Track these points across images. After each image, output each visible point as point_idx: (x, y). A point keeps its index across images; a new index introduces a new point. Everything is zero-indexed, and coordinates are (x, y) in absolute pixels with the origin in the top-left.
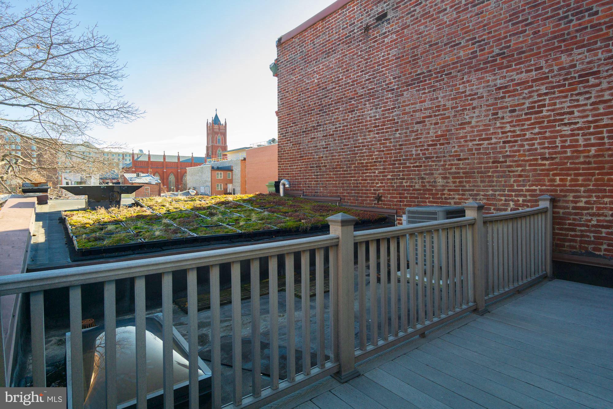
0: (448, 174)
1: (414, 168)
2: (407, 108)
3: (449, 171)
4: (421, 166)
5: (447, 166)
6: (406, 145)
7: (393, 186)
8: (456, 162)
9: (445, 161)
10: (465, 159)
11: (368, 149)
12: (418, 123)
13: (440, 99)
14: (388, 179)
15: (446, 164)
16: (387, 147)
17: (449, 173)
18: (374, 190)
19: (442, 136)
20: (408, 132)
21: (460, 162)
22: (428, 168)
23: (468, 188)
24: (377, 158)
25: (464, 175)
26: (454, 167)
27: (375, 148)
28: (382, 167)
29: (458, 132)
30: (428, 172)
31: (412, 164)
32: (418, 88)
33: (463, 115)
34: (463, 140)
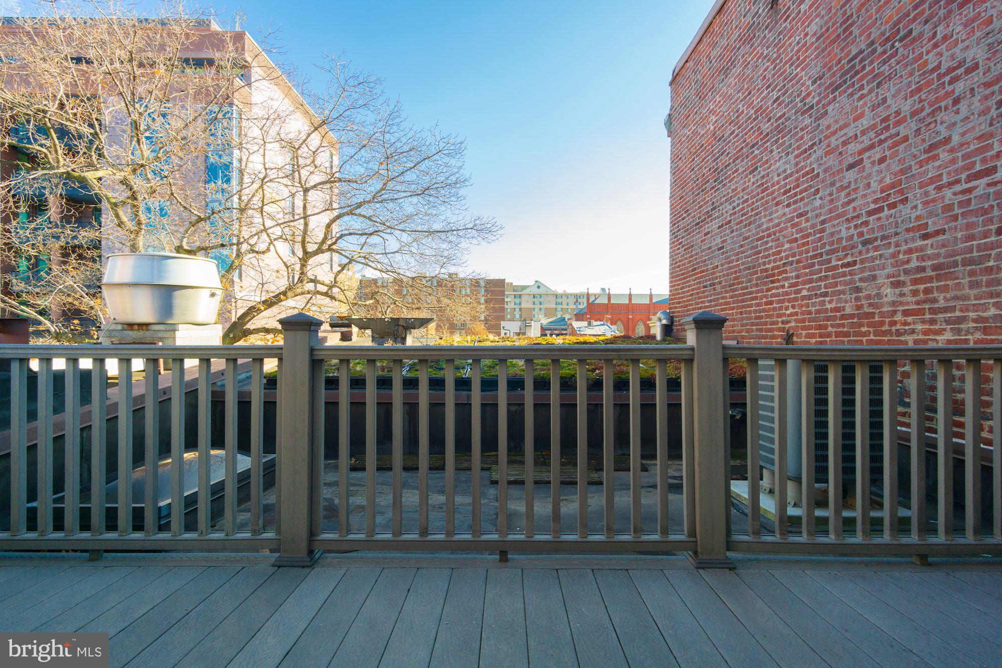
0: (902, 274)
1: (844, 269)
2: (833, 139)
3: (906, 267)
4: (855, 263)
5: (901, 256)
6: (831, 219)
7: (810, 313)
8: (920, 243)
9: (897, 245)
10: (937, 233)
11: (776, 241)
12: (851, 167)
13: (889, 102)
14: (804, 298)
15: (899, 252)
16: (801, 230)
17: (906, 272)
18: (783, 322)
19: (892, 186)
20: (835, 191)
21: (926, 242)
22: (867, 265)
23: (942, 303)
24: (787, 257)
25: (934, 273)
26: (914, 255)
27: (784, 237)
28: (794, 274)
29: (923, 168)
30: (866, 274)
31: (840, 260)
32: (851, 90)
33: (933, 125)
34: (933, 186)
